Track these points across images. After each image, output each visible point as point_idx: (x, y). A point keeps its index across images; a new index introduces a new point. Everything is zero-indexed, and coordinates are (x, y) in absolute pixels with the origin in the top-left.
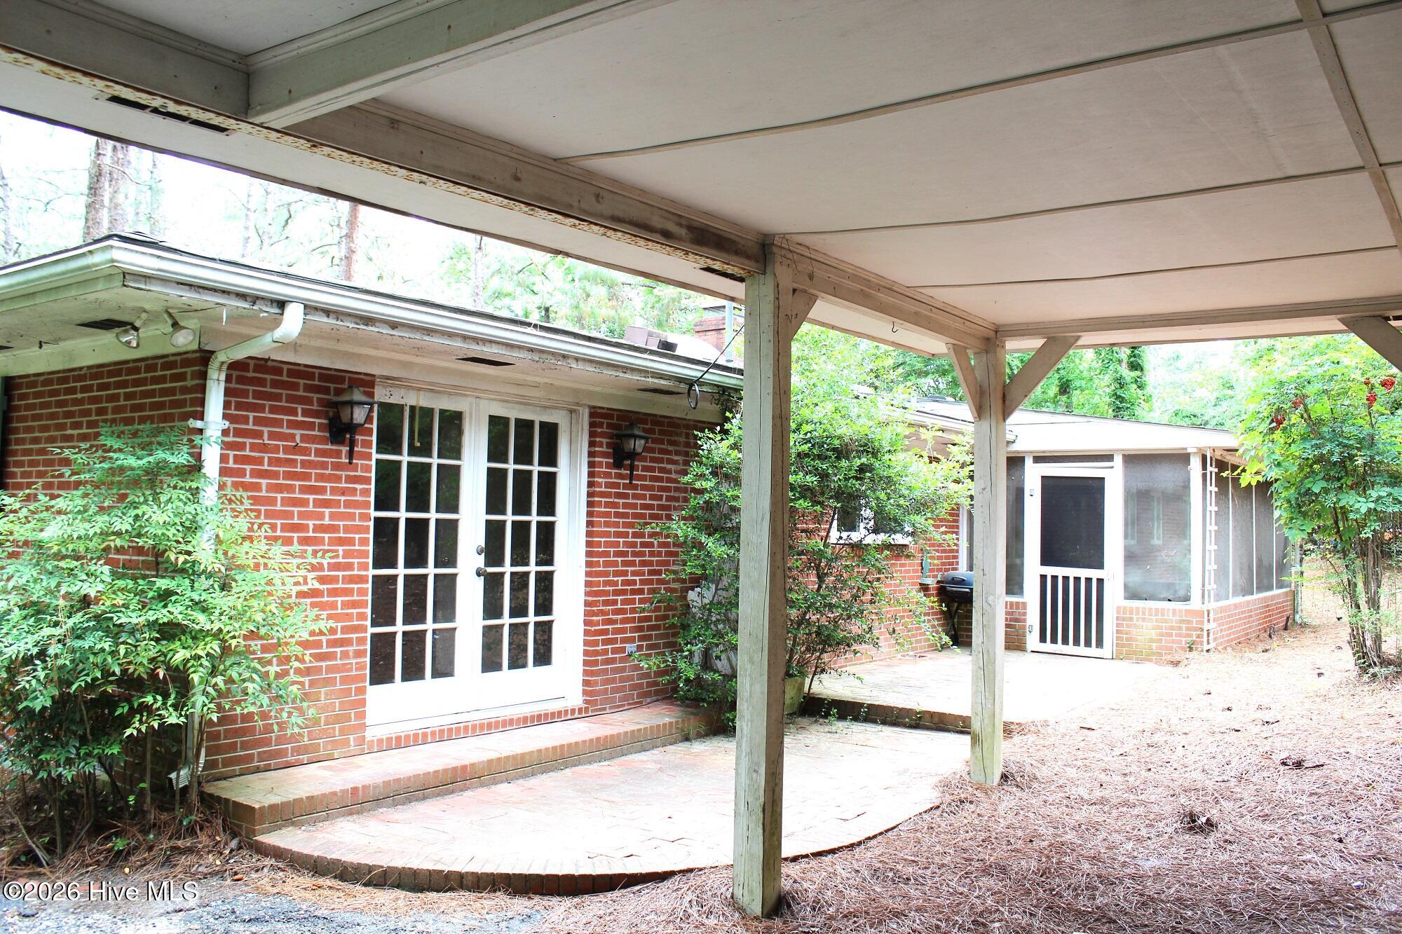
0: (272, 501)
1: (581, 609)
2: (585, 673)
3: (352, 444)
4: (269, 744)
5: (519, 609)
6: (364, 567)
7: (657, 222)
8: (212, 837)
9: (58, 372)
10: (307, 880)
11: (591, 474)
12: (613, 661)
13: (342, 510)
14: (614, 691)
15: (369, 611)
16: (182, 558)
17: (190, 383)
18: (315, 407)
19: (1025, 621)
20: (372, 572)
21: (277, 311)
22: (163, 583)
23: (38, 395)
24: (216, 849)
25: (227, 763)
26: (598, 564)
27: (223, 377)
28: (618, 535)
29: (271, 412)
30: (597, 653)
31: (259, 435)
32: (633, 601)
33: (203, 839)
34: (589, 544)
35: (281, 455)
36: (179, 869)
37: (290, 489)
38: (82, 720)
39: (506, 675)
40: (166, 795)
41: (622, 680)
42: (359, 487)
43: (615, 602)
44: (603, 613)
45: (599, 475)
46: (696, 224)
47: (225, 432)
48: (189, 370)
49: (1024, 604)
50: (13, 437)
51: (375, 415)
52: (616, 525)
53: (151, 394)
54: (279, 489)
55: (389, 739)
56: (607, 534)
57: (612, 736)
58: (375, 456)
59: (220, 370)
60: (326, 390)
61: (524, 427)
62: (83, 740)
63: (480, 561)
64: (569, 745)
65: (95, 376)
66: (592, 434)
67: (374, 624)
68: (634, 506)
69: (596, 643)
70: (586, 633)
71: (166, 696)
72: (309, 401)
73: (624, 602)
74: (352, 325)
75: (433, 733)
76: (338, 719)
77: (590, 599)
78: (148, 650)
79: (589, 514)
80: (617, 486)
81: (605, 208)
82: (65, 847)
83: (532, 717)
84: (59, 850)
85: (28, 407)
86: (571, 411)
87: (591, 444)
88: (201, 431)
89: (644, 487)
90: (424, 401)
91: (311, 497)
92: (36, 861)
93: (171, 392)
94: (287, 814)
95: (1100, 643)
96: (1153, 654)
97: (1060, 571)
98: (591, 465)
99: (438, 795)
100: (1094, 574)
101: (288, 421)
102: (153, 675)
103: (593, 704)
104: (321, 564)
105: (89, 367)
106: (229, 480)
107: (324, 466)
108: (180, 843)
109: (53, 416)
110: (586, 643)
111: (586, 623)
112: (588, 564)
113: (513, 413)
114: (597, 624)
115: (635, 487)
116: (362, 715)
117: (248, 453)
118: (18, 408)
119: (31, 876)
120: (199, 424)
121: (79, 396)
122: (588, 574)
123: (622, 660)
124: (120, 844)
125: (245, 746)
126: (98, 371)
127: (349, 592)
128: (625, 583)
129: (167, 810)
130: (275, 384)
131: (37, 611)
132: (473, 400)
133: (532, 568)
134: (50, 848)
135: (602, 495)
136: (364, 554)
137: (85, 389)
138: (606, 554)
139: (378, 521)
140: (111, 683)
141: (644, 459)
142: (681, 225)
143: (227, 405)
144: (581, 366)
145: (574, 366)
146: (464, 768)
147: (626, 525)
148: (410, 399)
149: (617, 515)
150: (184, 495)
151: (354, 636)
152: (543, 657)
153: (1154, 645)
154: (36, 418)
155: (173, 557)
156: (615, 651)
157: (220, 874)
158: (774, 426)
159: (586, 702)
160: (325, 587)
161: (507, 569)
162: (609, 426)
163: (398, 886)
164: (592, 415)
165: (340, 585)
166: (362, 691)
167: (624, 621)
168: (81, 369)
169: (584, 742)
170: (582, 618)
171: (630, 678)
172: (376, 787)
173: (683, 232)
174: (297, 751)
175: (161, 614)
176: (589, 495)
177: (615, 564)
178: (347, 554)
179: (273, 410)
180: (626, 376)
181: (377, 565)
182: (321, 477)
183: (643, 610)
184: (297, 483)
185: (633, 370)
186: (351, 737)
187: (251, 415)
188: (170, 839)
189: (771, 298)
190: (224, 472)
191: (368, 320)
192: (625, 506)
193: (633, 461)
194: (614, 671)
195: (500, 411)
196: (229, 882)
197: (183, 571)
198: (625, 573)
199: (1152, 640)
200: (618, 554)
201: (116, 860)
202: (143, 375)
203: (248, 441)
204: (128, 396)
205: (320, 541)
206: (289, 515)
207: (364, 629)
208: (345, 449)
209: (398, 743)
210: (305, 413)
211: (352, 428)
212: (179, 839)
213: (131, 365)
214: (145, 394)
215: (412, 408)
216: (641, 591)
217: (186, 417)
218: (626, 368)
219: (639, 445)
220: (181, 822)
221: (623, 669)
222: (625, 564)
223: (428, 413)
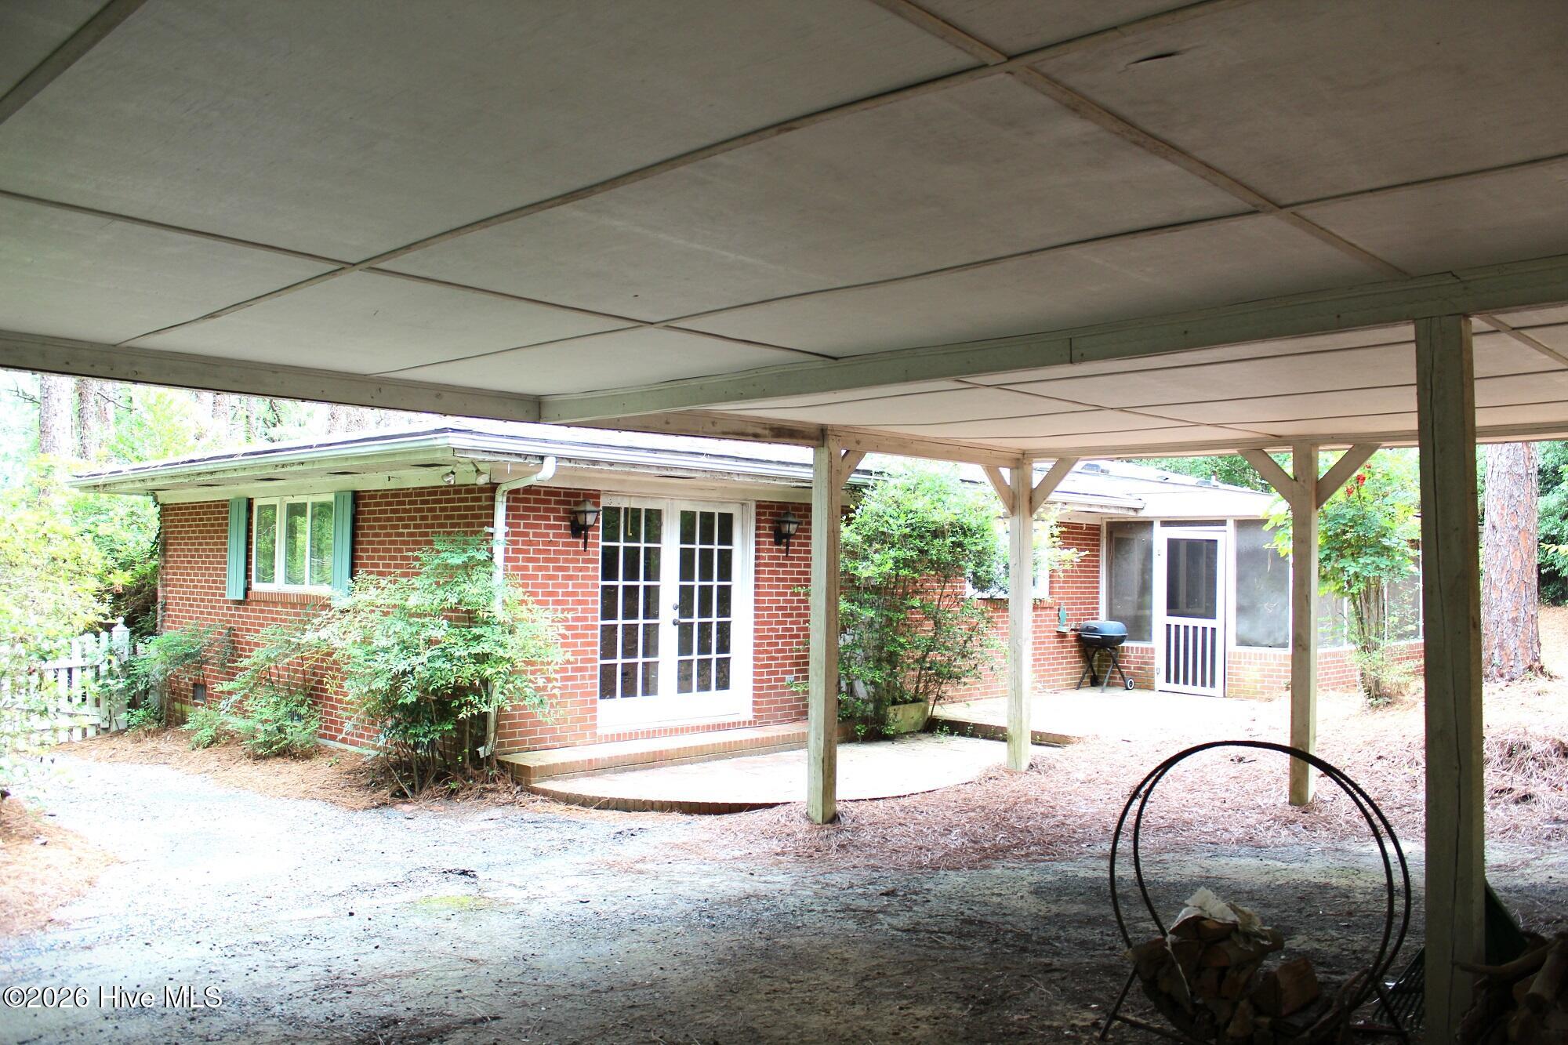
0: (536, 577)
1: (751, 649)
2: (755, 695)
3: (586, 538)
4: (535, 734)
5: (704, 648)
6: (595, 619)
7: (750, 430)
8: (506, 784)
9: (392, 490)
10: (562, 806)
11: (757, 550)
12: (775, 687)
13: (580, 581)
14: (777, 709)
15: (598, 648)
16: (486, 614)
17: (484, 503)
18: (562, 515)
19: (1153, 664)
20: (601, 622)
21: (540, 462)
22: (476, 631)
23: (378, 504)
24: (508, 791)
25: (511, 744)
26: (763, 616)
27: (505, 499)
28: (778, 594)
29: (534, 519)
30: (762, 681)
31: (526, 535)
32: (791, 644)
33: (500, 785)
34: (756, 601)
35: (541, 547)
36: (488, 800)
37: (547, 569)
38: (431, 712)
39: (695, 695)
40: (478, 762)
41: (783, 701)
42: (591, 566)
43: (777, 644)
44: (767, 652)
45: (763, 551)
46: (775, 426)
47: (507, 534)
48: (483, 495)
49: (1153, 650)
50: (359, 532)
51: (601, 517)
52: (777, 587)
53: (458, 509)
54: (540, 569)
55: (613, 735)
56: (770, 594)
57: (768, 738)
58: (602, 544)
59: (503, 495)
60: (568, 503)
61: (707, 517)
62: (432, 722)
63: (676, 614)
64: (735, 742)
65: (417, 494)
66: (758, 521)
67: (602, 658)
68: (792, 573)
69: (762, 674)
70: (755, 666)
71: (481, 697)
72: (558, 511)
73: (784, 644)
74: (585, 466)
75: (642, 733)
76: (579, 720)
77: (757, 641)
78: (469, 670)
79: (757, 579)
80: (778, 558)
81: (718, 428)
82: (421, 789)
83: (714, 726)
84: (417, 790)
85: (370, 512)
86: (743, 504)
87: (758, 528)
88: (492, 534)
89: (799, 559)
90: (634, 504)
91: (560, 574)
92: (405, 795)
93: (472, 508)
94: (549, 772)
95: (1213, 684)
96: (1257, 693)
97: (1182, 621)
98: (757, 543)
99: (644, 769)
100: (1208, 623)
101: (545, 524)
102: (472, 683)
103: (759, 720)
104: (567, 618)
105: (414, 488)
106: (509, 564)
107: (567, 552)
108: (487, 786)
109: (389, 519)
110: (755, 674)
111: (755, 659)
112: (756, 616)
113: (698, 509)
114: (763, 659)
115: (792, 559)
116: (594, 718)
117: (520, 547)
118: (363, 513)
119: (403, 803)
120: (491, 530)
121: (408, 507)
122: (756, 623)
123: (782, 687)
124: (453, 786)
125: (521, 734)
126: (420, 492)
127: (585, 636)
128: (784, 630)
129: (478, 769)
130: (536, 501)
131: (405, 646)
132: (669, 501)
133: (714, 619)
134: (412, 788)
135: (766, 565)
136: (595, 611)
137: (411, 503)
138: (770, 609)
139: (604, 587)
140: (450, 688)
141: (799, 537)
142: (765, 429)
143: (507, 517)
144: (741, 479)
145: (736, 479)
146: (661, 752)
147: (785, 587)
148: (623, 503)
149: (778, 580)
150: (486, 576)
151: (589, 665)
152: (723, 684)
153: (1259, 686)
154: (376, 520)
155: (481, 614)
156: (777, 680)
157: (512, 803)
158: (828, 537)
159: (755, 717)
160: (570, 632)
161: (696, 620)
162: (771, 514)
163: (617, 809)
164: (758, 507)
165: (580, 631)
166: (594, 702)
167: (784, 658)
168: (408, 489)
169: (746, 741)
170: (752, 655)
171: (790, 701)
172: (603, 760)
173: (767, 432)
174: (553, 739)
175: (477, 649)
176: (757, 565)
177: (777, 616)
178: (584, 611)
179: (536, 518)
180: (776, 482)
181: (604, 618)
182: (566, 561)
183: (799, 650)
184: (551, 565)
185: (781, 478)
186: (588, 732)
187: (522, 522)
188: (482, 782)
189: (827, 461)
190: (507, 559)
191: (595, 462)
192: (784, 573)
193: (788, 540)
194: (776, 694)
195: (689, 508)
196: (517, 807)
197: (487, 623)
198: (785, 623)
199: (1256, 681)
200: (778, 609)
201: (452, 794)
202: (452, 496)
203: (520, 539)
204: (442, 509)
205: (565, 602)
206: (547, 586)
207: (595, 661)
208: (581, 541)
209: (619, 738)
210: (556, 519)
211: (586, 528)
212: (487, 783)
213: (444, 489)
214: (454, 509)
215: (626, 509)
216: (797, 636)
217: (483, 525)
218: (775, 478)
219: (793, 528)
220: (487, 775)
221: (784, 694)
222: (784, 615)
223: (637, 511)
